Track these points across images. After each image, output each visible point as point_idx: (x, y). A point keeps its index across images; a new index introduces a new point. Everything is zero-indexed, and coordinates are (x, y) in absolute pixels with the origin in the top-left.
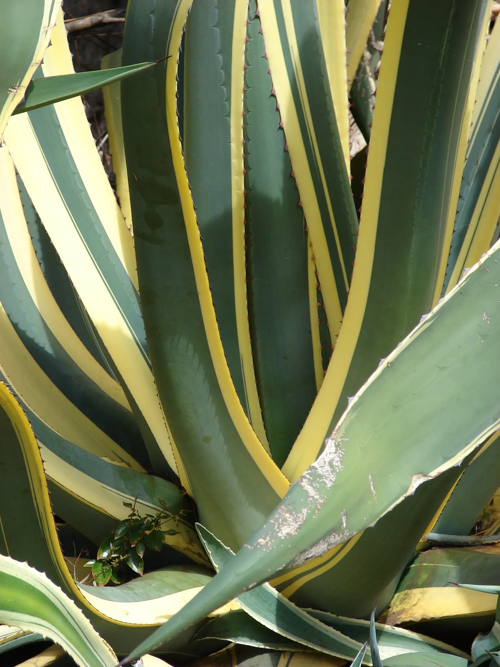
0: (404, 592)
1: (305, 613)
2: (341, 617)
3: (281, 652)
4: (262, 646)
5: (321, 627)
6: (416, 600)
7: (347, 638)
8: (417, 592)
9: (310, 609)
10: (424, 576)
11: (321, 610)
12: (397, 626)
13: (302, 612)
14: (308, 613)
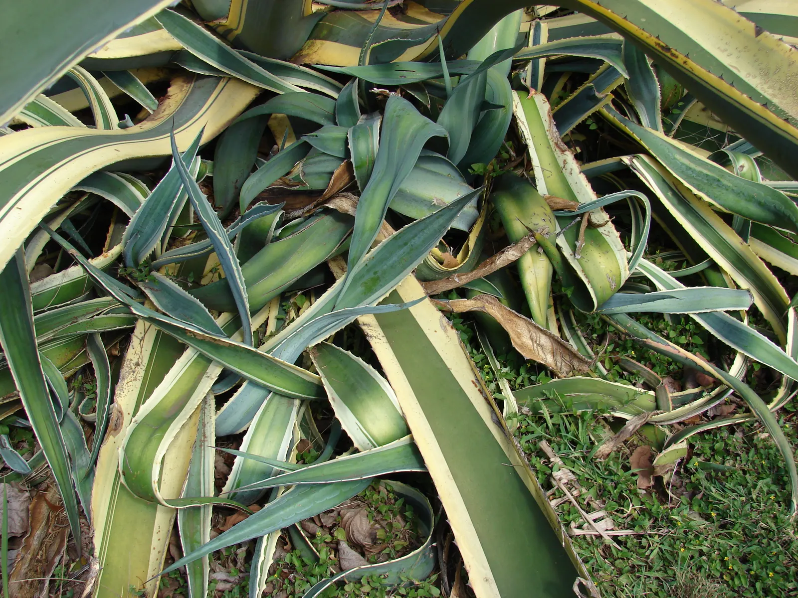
0: (311, 41)
1: (238, 53)
2: (263, 57)
3: (222, 77)
4: (207, 74)
5: (249, 63)
6: (317, 48)
7: (266, 72)
8: (318, 42)
9: (242, 51)
10: (325, 32)
11: (250, 51)
12: (301, 65)
13: (235, 52)
14: (240, 53)
